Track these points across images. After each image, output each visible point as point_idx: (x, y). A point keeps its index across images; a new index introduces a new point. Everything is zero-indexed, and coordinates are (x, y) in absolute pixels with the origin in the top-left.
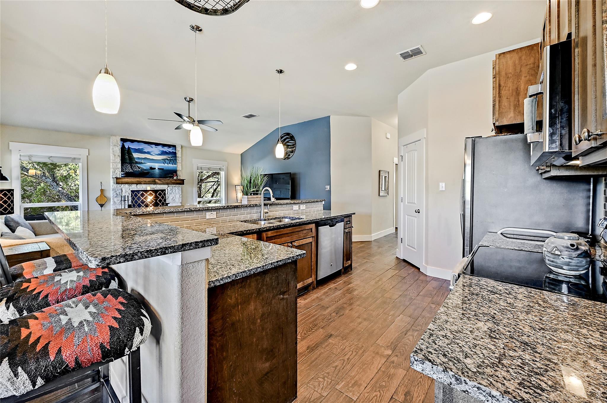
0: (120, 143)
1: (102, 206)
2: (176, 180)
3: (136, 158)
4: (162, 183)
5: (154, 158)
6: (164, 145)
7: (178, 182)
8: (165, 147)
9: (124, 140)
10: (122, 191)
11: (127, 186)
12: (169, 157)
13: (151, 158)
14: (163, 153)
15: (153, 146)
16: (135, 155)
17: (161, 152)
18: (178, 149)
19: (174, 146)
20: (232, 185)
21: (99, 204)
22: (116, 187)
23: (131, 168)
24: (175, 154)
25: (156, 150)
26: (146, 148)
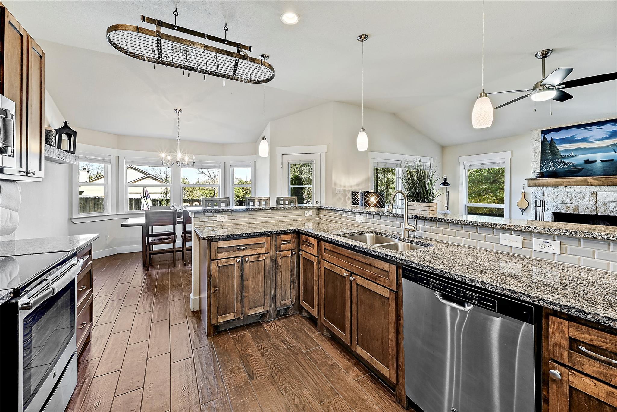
0: (540, 138)
1: (523, 210)
3: (561, 151)
4: (600, 183)
5: (593, 147)
9: (545, 132)
11: (550, 188)
13: (588, 147)
14: (614, 135)
15: (594, 127)
16: (561, 148)
17: (610, 133)
21: (520, 209)
22: (536, 190)
23: (554, 165)
25: (596, 132)
26: (579, 134)
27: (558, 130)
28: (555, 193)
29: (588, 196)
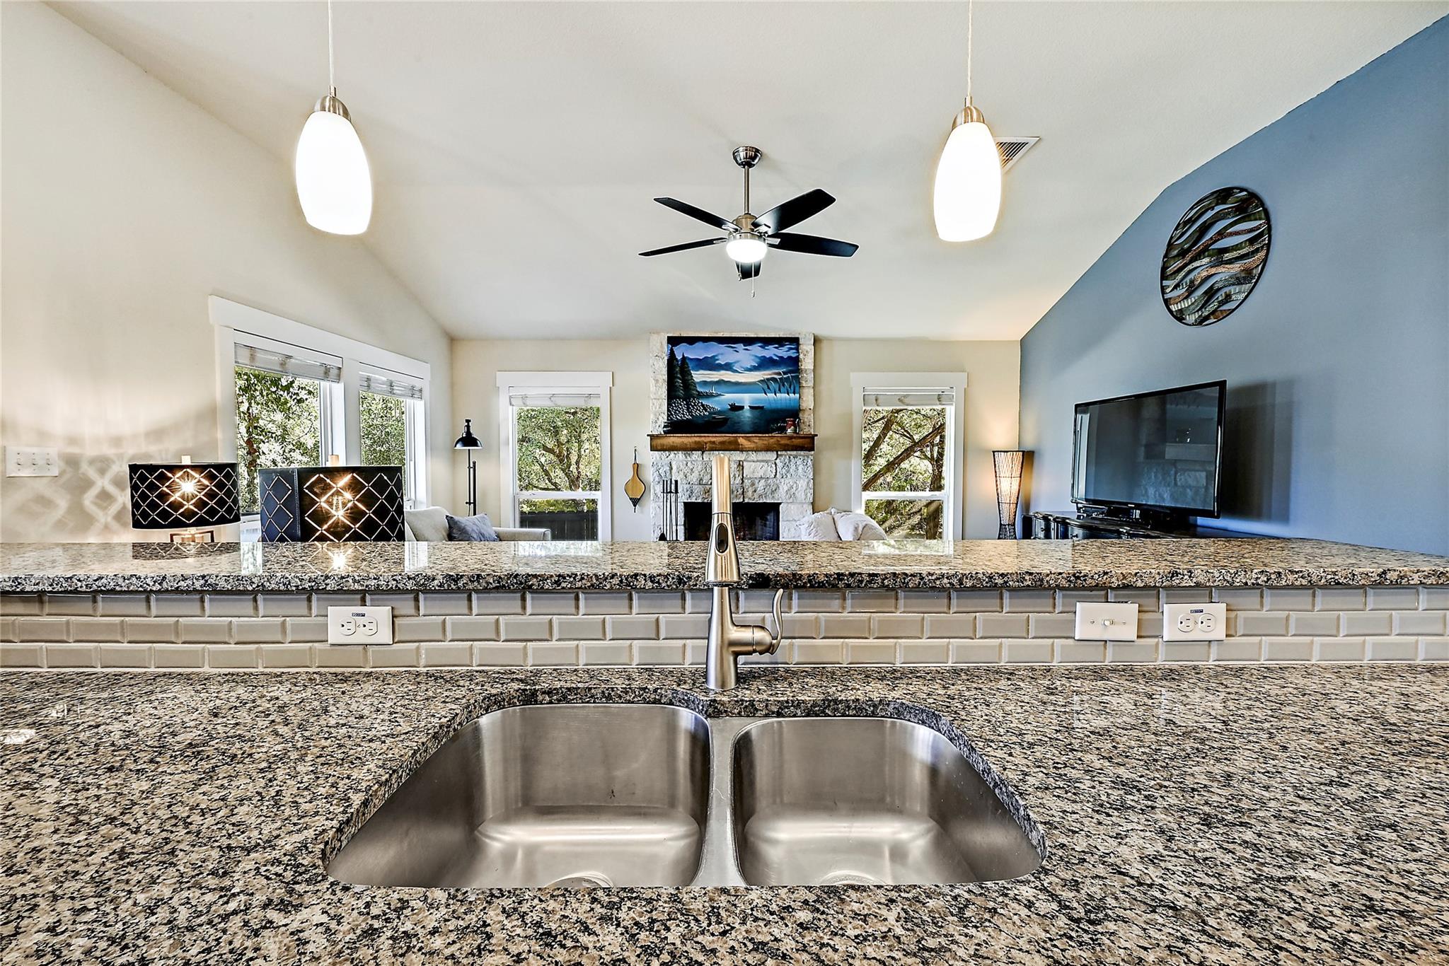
0: (666, 348)
1: (635, 502)
2: (791, 438)
3: (699, 383)
4: (752, 445)
5: (740, 381)
6: (766, 341)
7: (796, 442)
8: (770, 347)
9: (673, 341)
10: (671, 469)
11: (681, 455)
12: (779, 374)
13: (733, 380)
14: (765, 363)
15: (740, 346)
16: (698, 376)
17: (758, 360)
18: (807, 347)
19: (795, 341)
21: (631, 499)
22: (658, 458)
23: (688, 409)
24: (794, 363)
25: (745, 356)
26: (722, 354)
27: (691, 341)
28: (689, 464)
29: (733, 469)
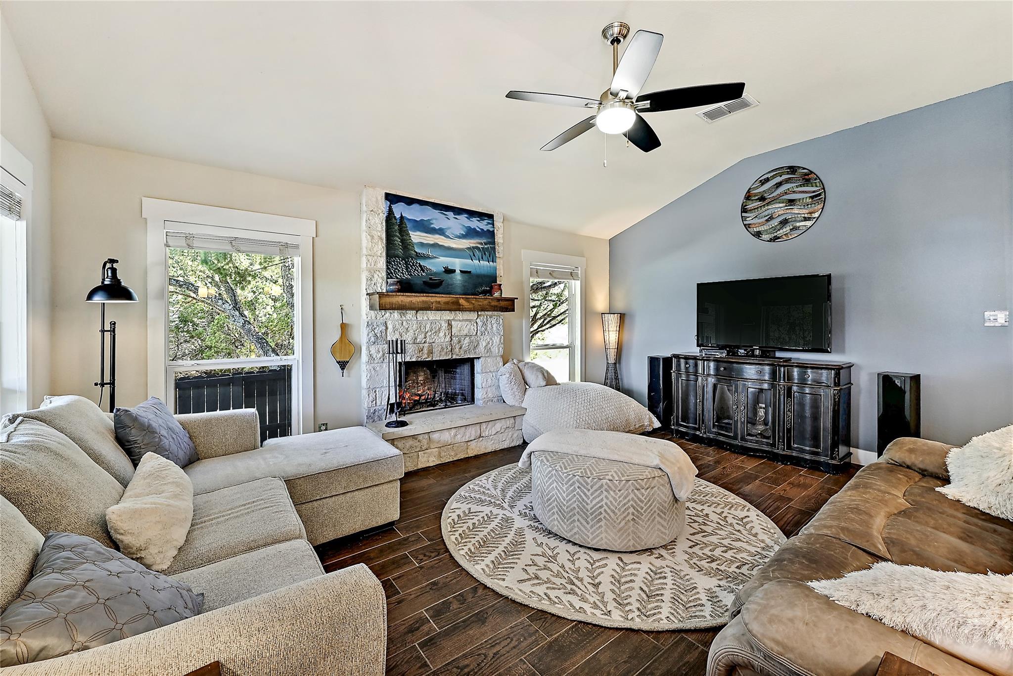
0: (383, 206)
1: (343, 365)
2: (498, 300)
3: (416, 244)
4: (471, 306)
5: (452, 246)
6: (471, 214)
7: (502, 304)
8: (474, 219)
9: (392, 198)
10: (387, 328)
11: (396, 314)
12: (481, 244)
13: (446, 245)
14: (470, 233)
15: (450, 214)
16: (416, 237)
17: (465, 229)
18: (498, 223)
19: (491, 217)
20: (595, 313)
21: (338, 362)
22: (373, 318)
23: (407, 268)
24: (491, 234)
25: (456, 224)
26: (436, 219)
27: (410, 201)
28: (404, 324)
29: (444, 328)
